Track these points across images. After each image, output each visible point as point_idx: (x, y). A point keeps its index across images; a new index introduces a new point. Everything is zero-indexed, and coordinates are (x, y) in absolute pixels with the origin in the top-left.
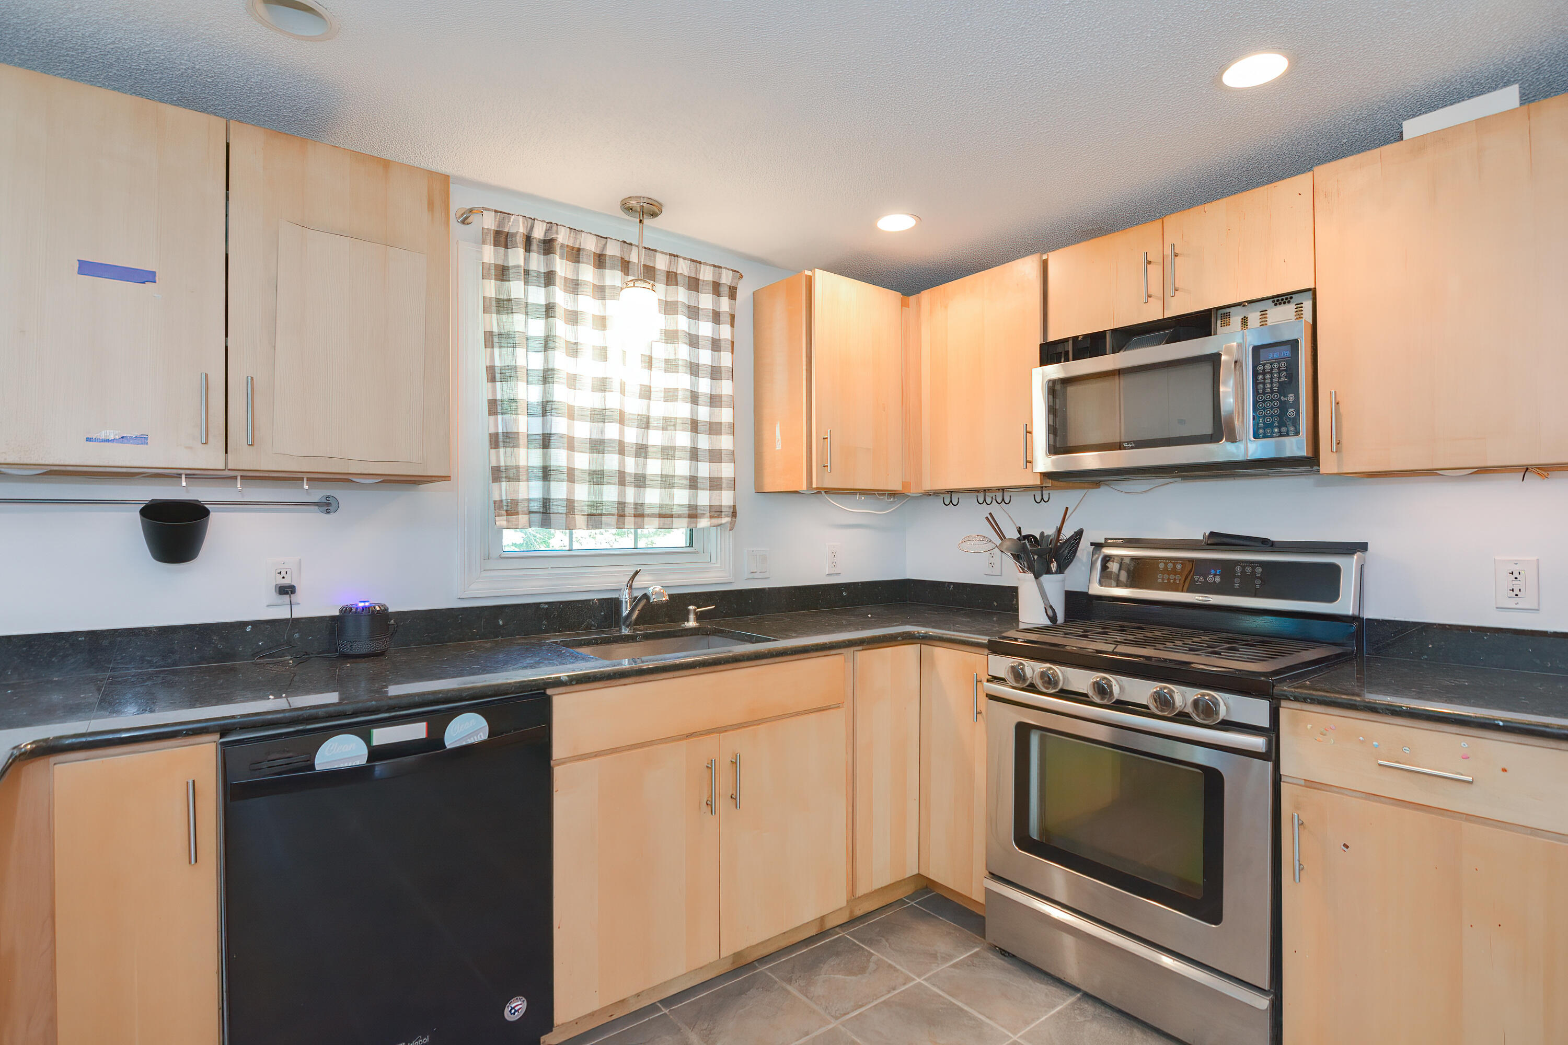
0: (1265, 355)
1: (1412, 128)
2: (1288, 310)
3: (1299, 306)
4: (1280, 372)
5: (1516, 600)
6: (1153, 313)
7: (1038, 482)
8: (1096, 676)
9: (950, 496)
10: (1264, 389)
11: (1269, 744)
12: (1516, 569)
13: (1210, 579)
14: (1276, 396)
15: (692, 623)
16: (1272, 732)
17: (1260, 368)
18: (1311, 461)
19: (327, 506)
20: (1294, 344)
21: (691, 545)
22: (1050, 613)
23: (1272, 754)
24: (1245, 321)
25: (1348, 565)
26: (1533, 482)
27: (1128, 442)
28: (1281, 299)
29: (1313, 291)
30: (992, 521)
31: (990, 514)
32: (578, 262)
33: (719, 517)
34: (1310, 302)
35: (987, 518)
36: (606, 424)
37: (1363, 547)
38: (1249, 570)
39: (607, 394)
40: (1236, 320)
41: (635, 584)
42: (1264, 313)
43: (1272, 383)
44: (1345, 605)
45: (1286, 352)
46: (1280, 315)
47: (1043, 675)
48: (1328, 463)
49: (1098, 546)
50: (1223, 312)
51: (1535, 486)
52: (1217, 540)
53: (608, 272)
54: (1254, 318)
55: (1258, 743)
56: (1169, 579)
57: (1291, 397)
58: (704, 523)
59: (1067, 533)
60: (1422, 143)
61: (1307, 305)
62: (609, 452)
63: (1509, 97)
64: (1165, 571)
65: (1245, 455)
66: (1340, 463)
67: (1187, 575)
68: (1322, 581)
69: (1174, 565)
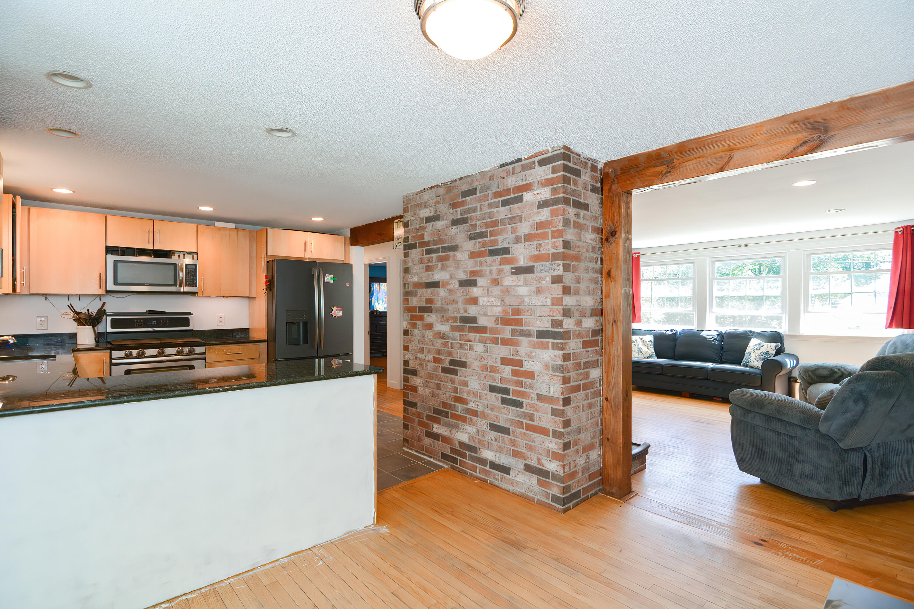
0: (189, 267)
1: (217, 224)
3: (193, 255)
4: (192, 271)
5: (221, 323)
6: (150, 247)
8: (157, 350)
10: (188, 275)
12: (221, 317)
13: (152, 323)
14: (191, 277)
17: (187, 270)
20: (195, 265)
24: (179, 256)
25: (191, 318)
26: (225, 299)
27: (147, 284)
28: (187, 253)
29: (197, 253)
30: (71, 306)
31: (70, 304)
34: (196, 256)
35: (68, 306)
38: (165, 320)
40: (177, 255)
42: (184, 255)
43: (190, 274)
44: (191, 327)
45: (193, 267)
46: (189, 257)
47: (138, 353)
48: (200, 294)
50: (173, 252)
52: (151, 312)
54: (182, 256)
56: (138, 325)
57: (195, 278)
59: (102, 311)
60: (220, 229)
63: (233, 226)
64: (137, 322)
65: (182, 291)
66: (202, 294)
67: (145, 323)
68: (186, 322)
69: (140, 320)
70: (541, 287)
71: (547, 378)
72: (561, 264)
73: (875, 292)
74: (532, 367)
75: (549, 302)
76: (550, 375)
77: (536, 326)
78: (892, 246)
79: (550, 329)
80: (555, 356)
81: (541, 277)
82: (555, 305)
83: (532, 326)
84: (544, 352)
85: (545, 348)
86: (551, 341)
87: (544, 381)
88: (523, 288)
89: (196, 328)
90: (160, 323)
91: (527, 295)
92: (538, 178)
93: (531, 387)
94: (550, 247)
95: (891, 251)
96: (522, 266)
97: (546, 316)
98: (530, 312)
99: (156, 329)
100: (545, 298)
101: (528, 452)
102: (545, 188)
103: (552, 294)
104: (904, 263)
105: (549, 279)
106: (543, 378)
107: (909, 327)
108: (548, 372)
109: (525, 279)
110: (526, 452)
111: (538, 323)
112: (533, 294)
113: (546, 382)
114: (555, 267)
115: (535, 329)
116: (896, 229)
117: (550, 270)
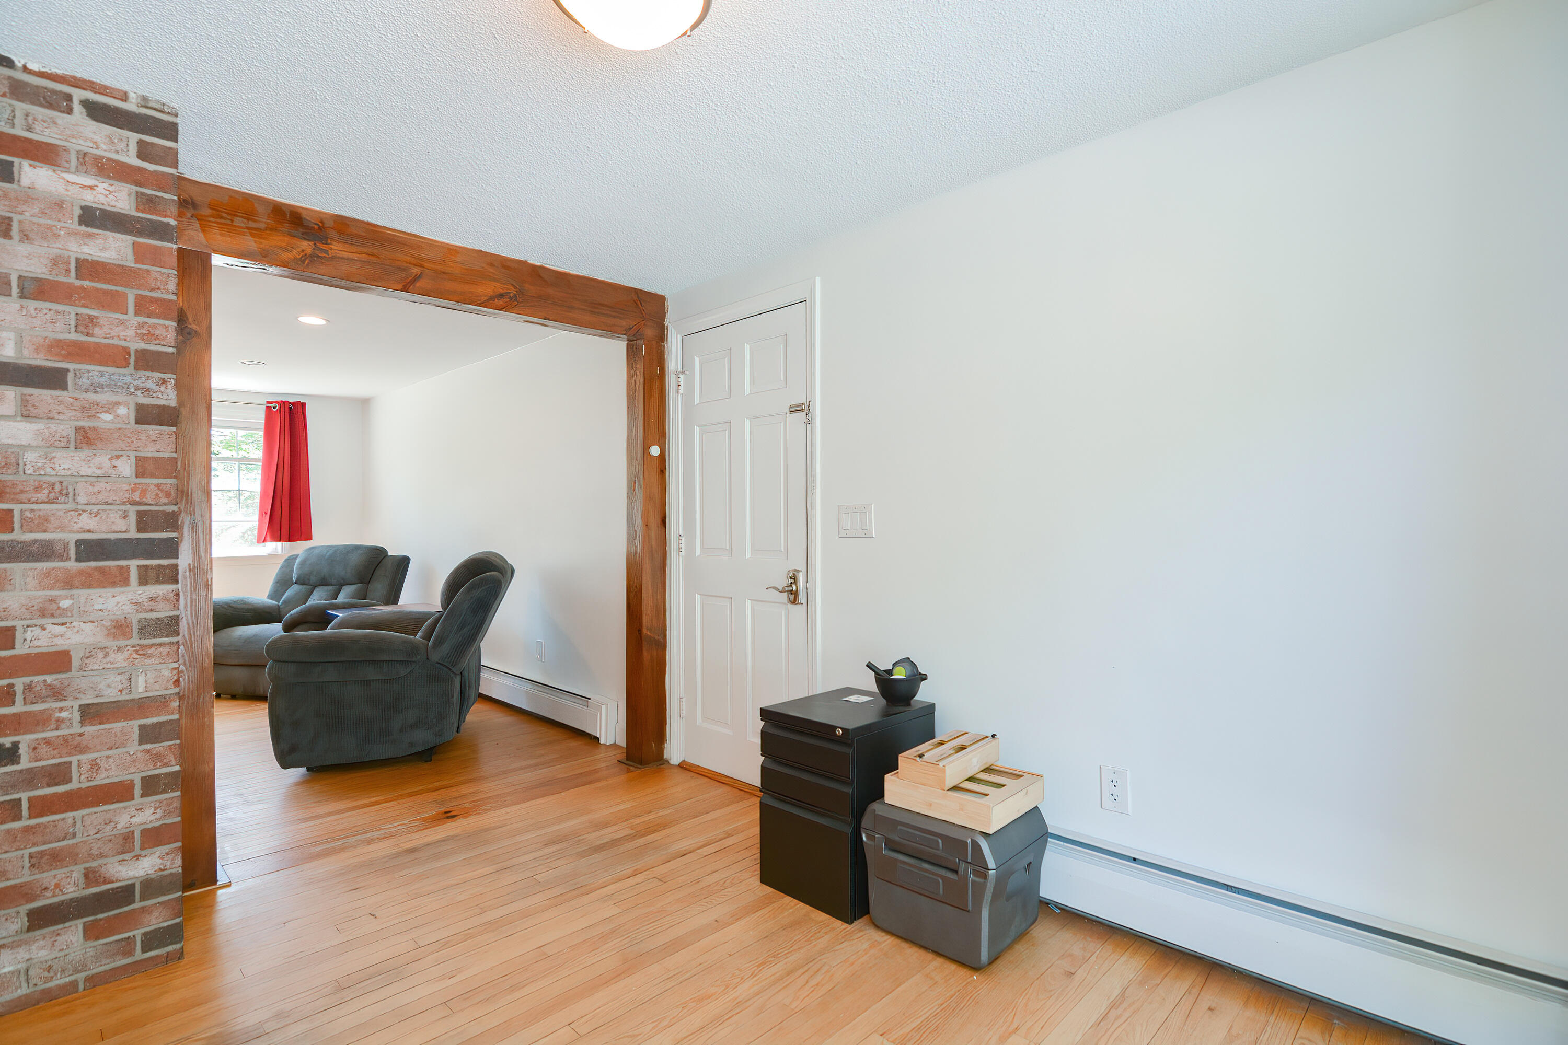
70: (94, 429)
71: (120, 659)
72: (173, 381)
73: (239, 490)
74: (59, 641)
75: (126, 468)
76: (133, 647)
77: (76, 527)
78: (263, 426)
79: (133, 534)
80: (152, 599)
81: (94, 404)
82: (151, 477)
83: (61, 528)
84: (110, 595)
85: (113, 584)
86: (134, 564)
87: (109, 666)
88: (15, 424)
91: (34, 443)
92: (85, 146)
93: (57, 693)
94: (131, 333)
95: (262, 433)
96: (11, 361)
97: (117, 502)
98: (46, 491)
100: (111, 459)
101: (45, 875)
102: (112, 182)
103: (140, 449)
104: (281, 452)
105: (126, 412)
106: (108, 659)
107: (289, 538)
108: (122, 643)
109: (24, 402)
110: (37, 877)
111: (86, 521)
112: (63, 444)
113: (118, 668)
114: (151, 385)
115: (72, 538)
116: (268, 402)
117: (132, 390)
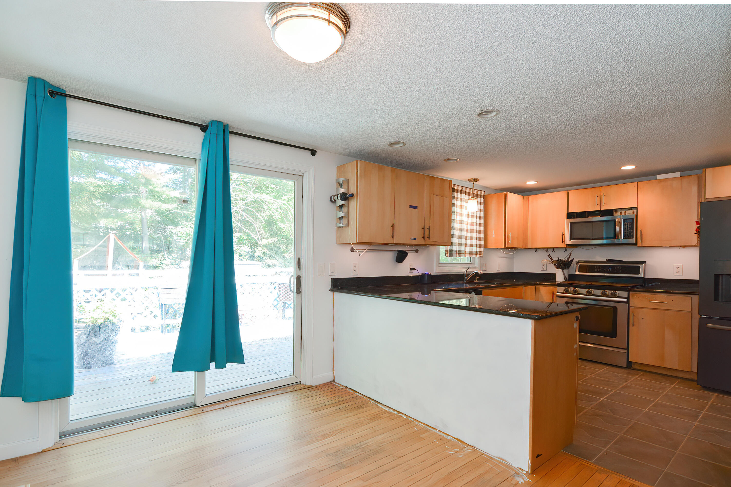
0: (627, 221)
1: (659, 177)
2: (631, 212)
3: (633, 211)
4: (629, 225)
5: (678, 273)
6: (598, 208)
7: (565, 247)
8: (587, 290)
9: (537, 250)
10: (626, 228)
11: (627, 300)
12: (678, 267)
13: (609, 270)
14: (628, 230)
15: (476, 281)
16: (628, 298)
17: (625, 224)
18: (636, 244)
19: (417, 251)
20: (633, 219)
21: (470, 261)
22: (566, 279)
23: (628, 302)
24: (621, 213)
25: (642, 267)
27: (592, 238)
28: (629, 209)
29: (637, 208)
30: (549, 256)
31: (549, 254)
32: (458, 193)
33: (481, 254)
34: (636, 210)
35: (548, 255)
36: (462, 232)
37: (645, 262)
38: (618, 267)
39: (462, 224)
40: (619, 212)
41: (468, 271)
42: (625, 211)
43: (627, 227)
44: (641, 275)
45: (631, 221)
46: (629, 213)
47: (573, 290)
48: (639, 244)
49: (578, 263)
50: (616, 210)
51: (682, 250)
52: (609, 261)
53: (463, 195)
54: (623, 213)
55: (625, 300)
56: (598, 270)
57: (632, 231)
58: (474, 256)
59: (570, 260)
60: (661, 181)
61: (635, 211)
62: (463, 239)
63: (678, 174)
64: (597, 268)
65: (621, 242)
66: (642, 244)
67: (603, 269)
68: (637, 270)
69: (597, 267)
89: (649, 276)
90: (614, 270)
99: (609, 275)
